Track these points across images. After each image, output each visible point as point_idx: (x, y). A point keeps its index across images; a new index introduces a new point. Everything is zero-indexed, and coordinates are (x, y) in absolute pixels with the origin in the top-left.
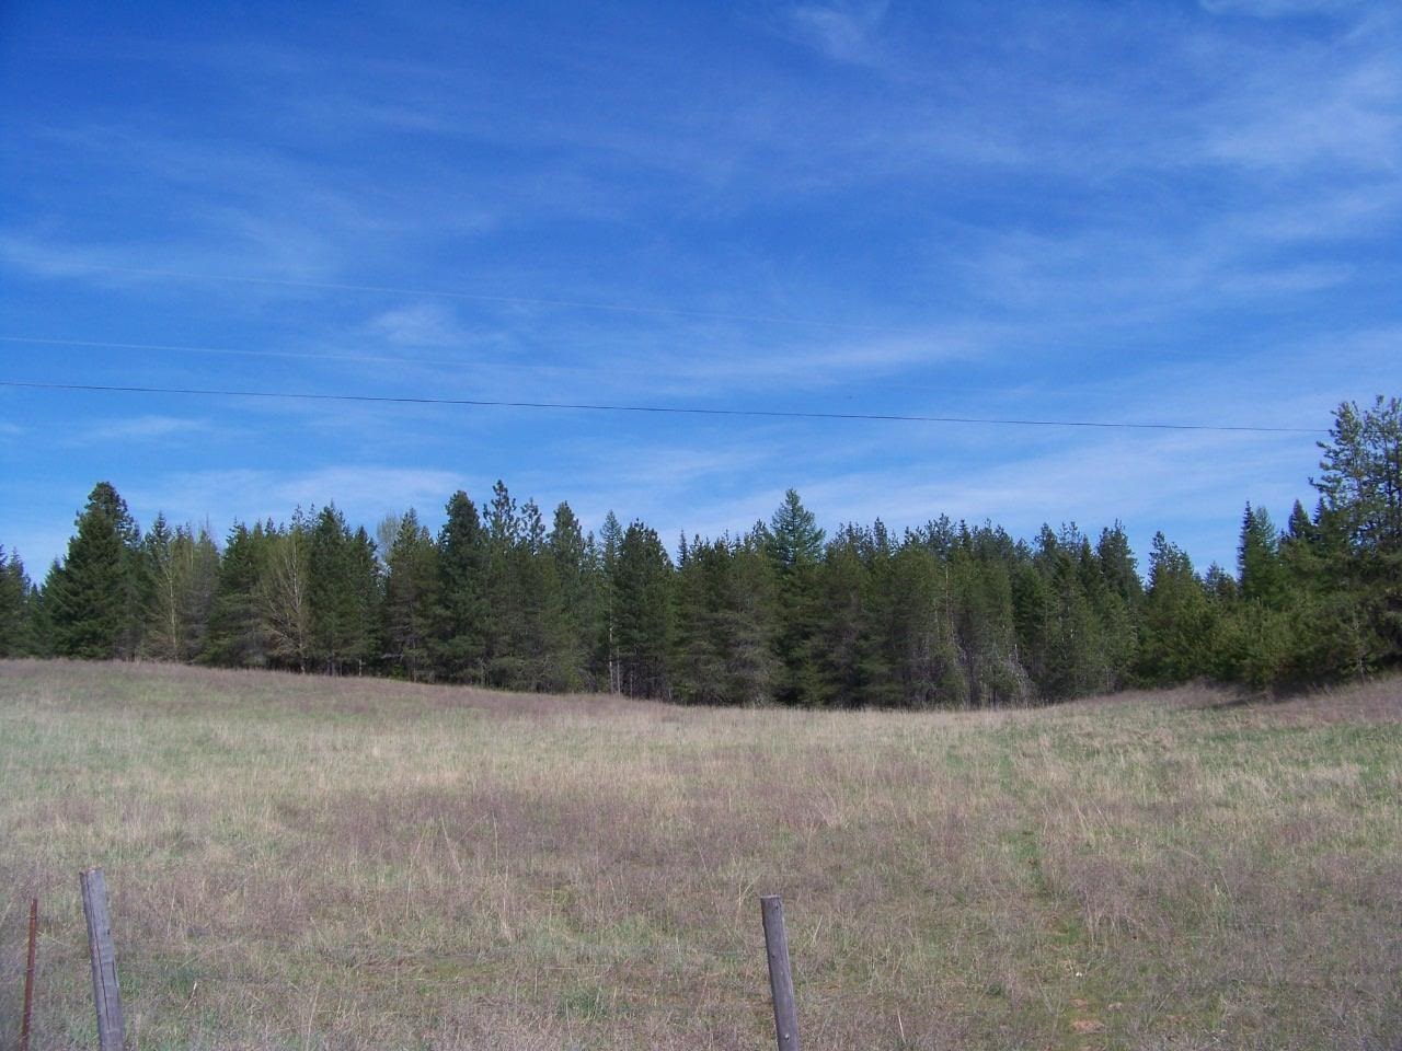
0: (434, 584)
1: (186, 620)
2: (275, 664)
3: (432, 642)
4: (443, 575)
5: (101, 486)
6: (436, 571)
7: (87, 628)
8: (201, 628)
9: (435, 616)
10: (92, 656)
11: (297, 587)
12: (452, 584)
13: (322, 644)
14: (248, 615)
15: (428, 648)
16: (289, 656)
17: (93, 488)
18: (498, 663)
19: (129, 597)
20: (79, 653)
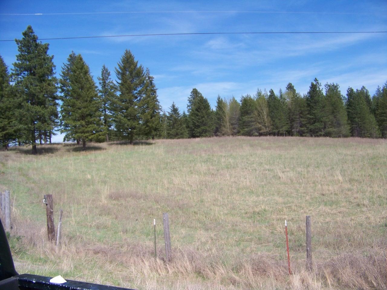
0: (306, 109)
1: (232, 124)
2: (261, 135)
3: (308, 125)
4: (309, 105)
5: (194, 89)
6: (306, 105)
7: (204, 129)
8: (236, 126)
9: (308, 118)
10: (206, 136)
11: (265, 112)
12: (312, 108)
13: (275, 128)
14: (252, 122)
15: (306, 127)
16: (264, 132)
17: (192, 90)
18: (328, 130)
19: (214, 119)
20: (202, 136)
